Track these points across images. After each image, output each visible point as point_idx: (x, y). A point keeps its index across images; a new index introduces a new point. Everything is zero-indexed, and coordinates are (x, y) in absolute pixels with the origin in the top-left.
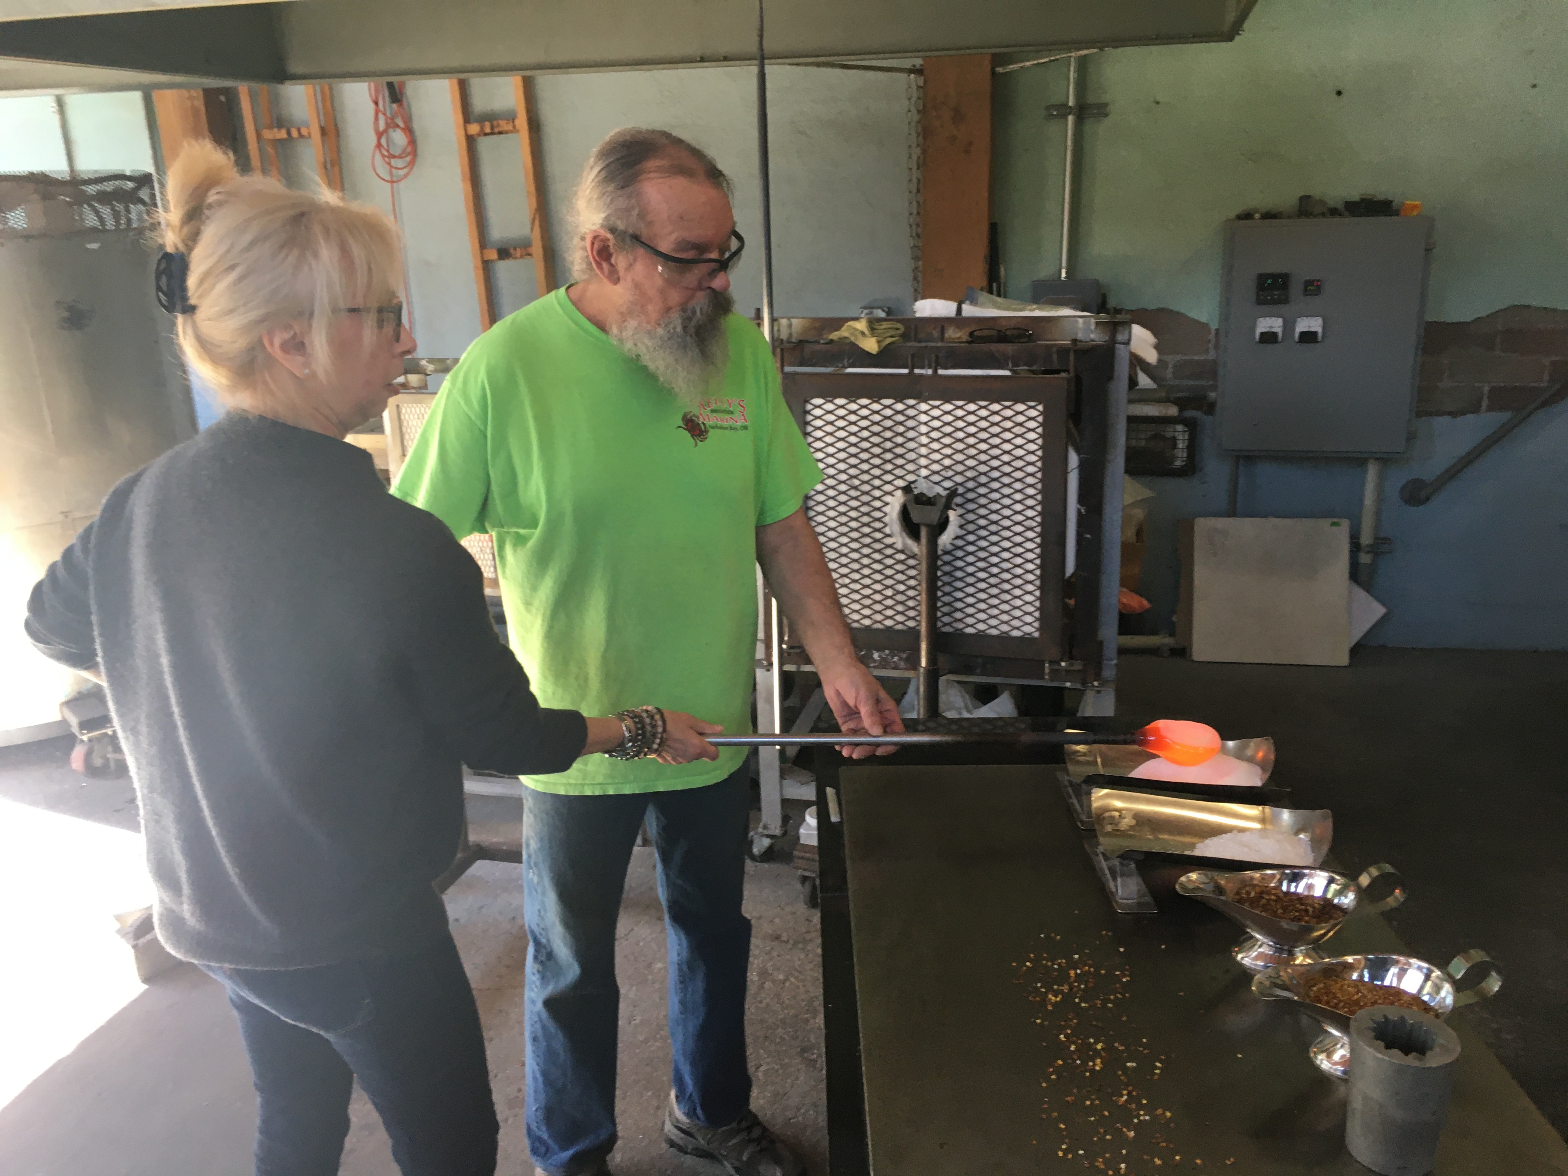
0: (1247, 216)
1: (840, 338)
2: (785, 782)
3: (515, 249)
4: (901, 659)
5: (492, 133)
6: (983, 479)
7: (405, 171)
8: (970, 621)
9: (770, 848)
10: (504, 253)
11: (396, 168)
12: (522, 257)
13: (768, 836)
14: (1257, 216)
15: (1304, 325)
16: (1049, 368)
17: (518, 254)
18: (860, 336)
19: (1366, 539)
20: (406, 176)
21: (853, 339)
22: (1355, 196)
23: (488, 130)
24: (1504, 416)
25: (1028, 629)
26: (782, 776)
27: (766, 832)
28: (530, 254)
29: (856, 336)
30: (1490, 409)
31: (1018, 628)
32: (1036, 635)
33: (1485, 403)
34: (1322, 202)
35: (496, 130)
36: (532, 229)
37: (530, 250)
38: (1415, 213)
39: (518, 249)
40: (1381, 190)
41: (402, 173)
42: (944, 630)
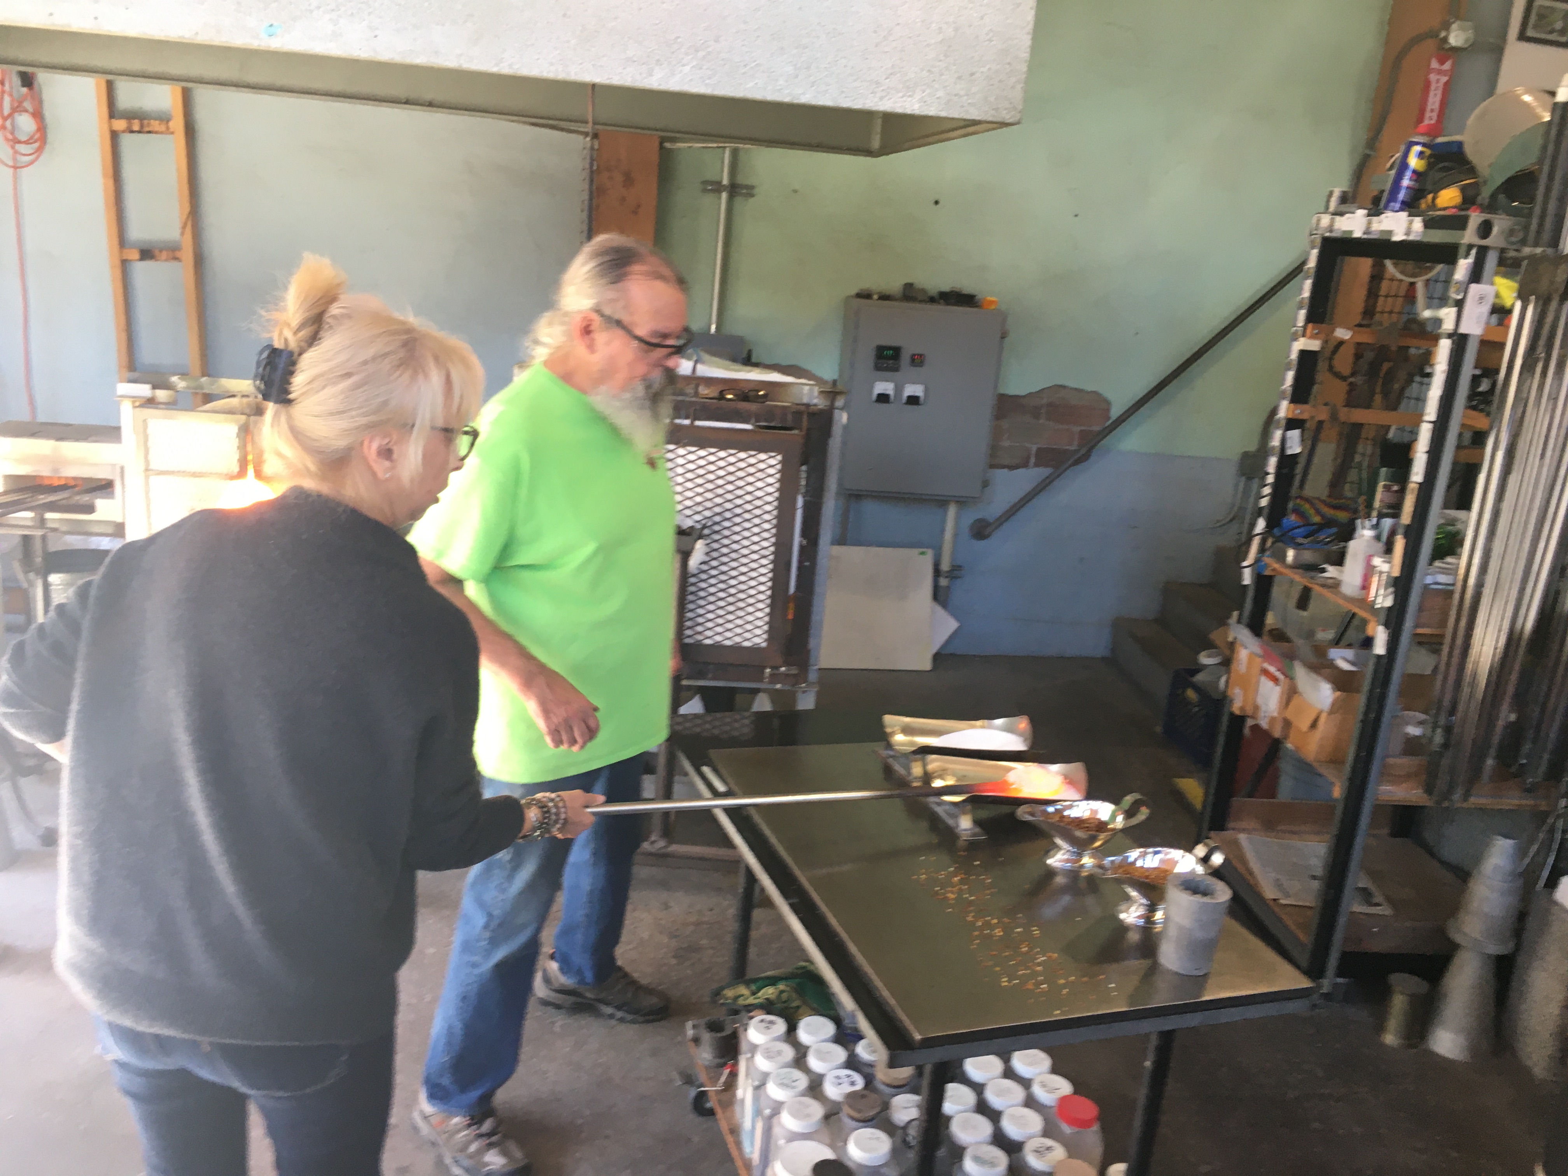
0: (864, 295)
3: (161, 251)
5: (139, 132)
6: (728, 515)
7: (31, 158)
10: (147, 254)
11: (21, 154)
12: (168, 260)
14: (875, 297)
15: (911, 390)
16: (784, 425)
17: (164, 257)
19: (945, 566)
20: (29, 164)
22: (946, 288)
23: (136, 127)
24: (1044, 472)
25: (757, 640)
28: (177, 259)
30: (1037, 465)
31: (749, 640)
32: (764, 645)
33: (1033, 460)
34: (923, 291)
35: (147, 129)
36: (182, 234)
37: (178, 254)
38: (993, 307)
39: (164, 252)
40: (967, 286)
41: (26, 159)
42: (688, 641)
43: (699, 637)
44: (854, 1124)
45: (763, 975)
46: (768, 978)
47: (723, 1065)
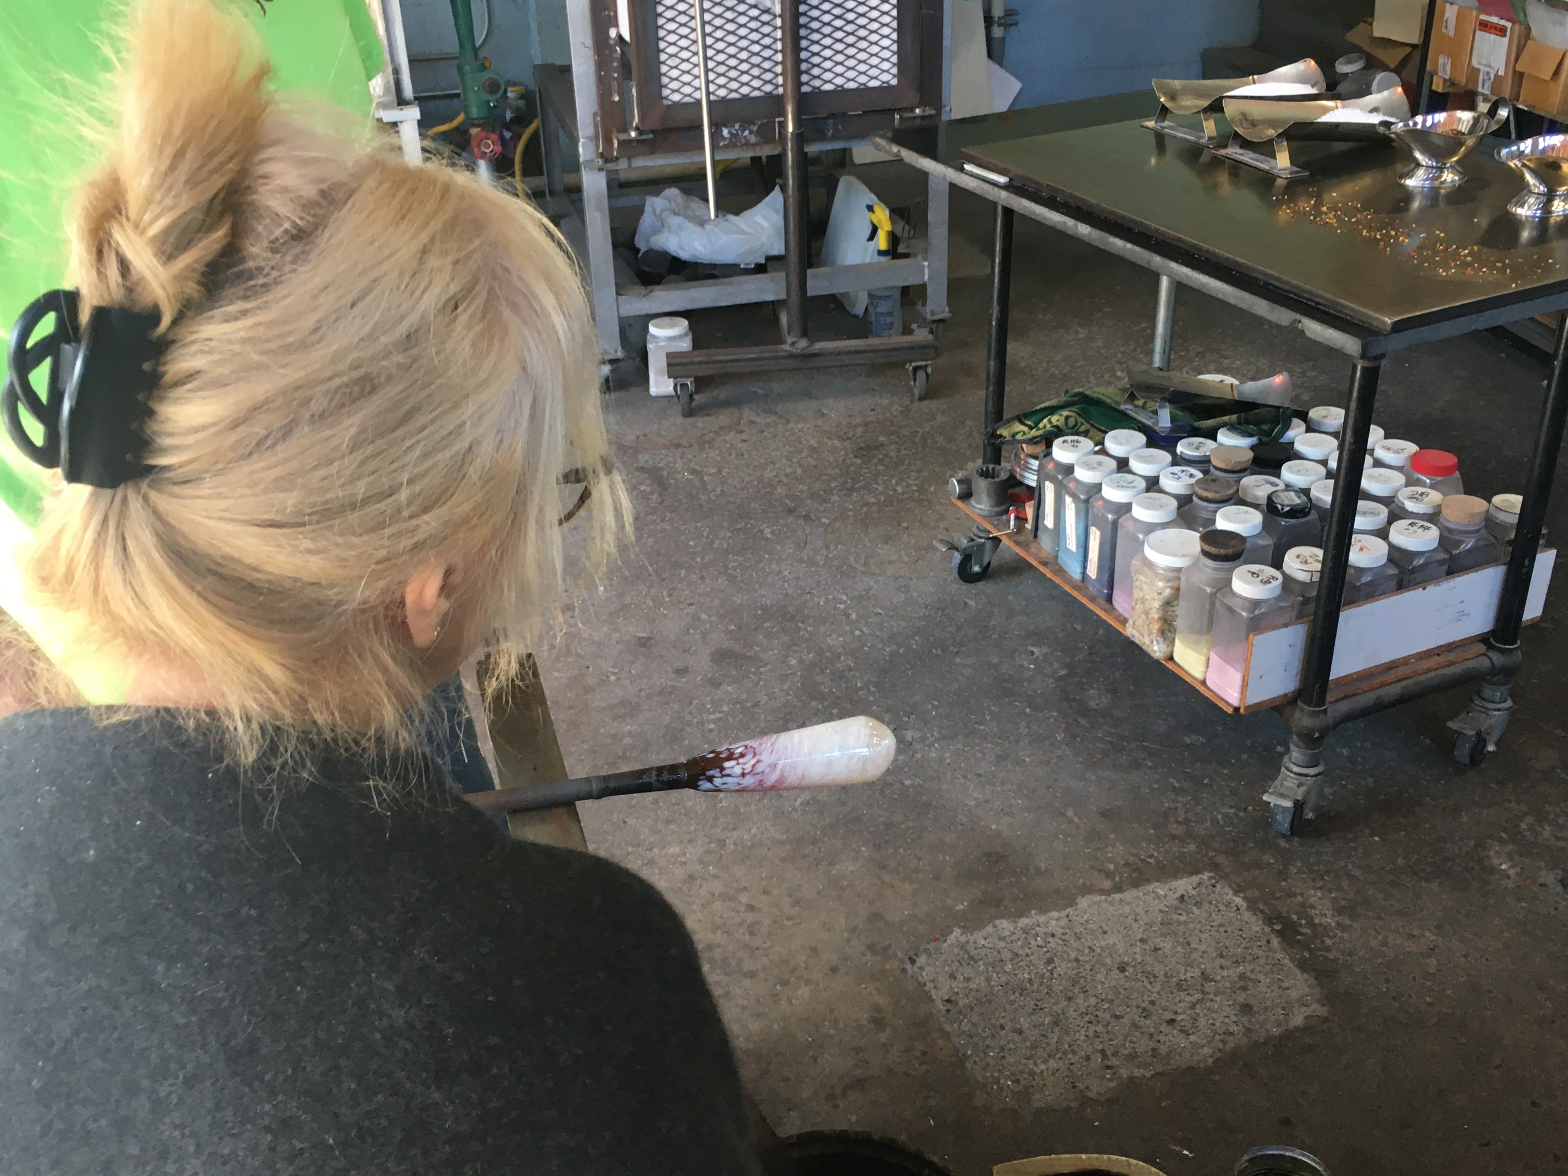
4: (751, 132)
8: (828, 76)
13: (607, 363)
19: (998, 12)
25: (885, 77)
26: (618, 294)
31: (876, 78)
32: (894, 82)
42: (805, 89)
43: (817, 83)
44: (1213, 506)
45: (1038, 407)
46: (1045, 408)
47: (1007, 512)
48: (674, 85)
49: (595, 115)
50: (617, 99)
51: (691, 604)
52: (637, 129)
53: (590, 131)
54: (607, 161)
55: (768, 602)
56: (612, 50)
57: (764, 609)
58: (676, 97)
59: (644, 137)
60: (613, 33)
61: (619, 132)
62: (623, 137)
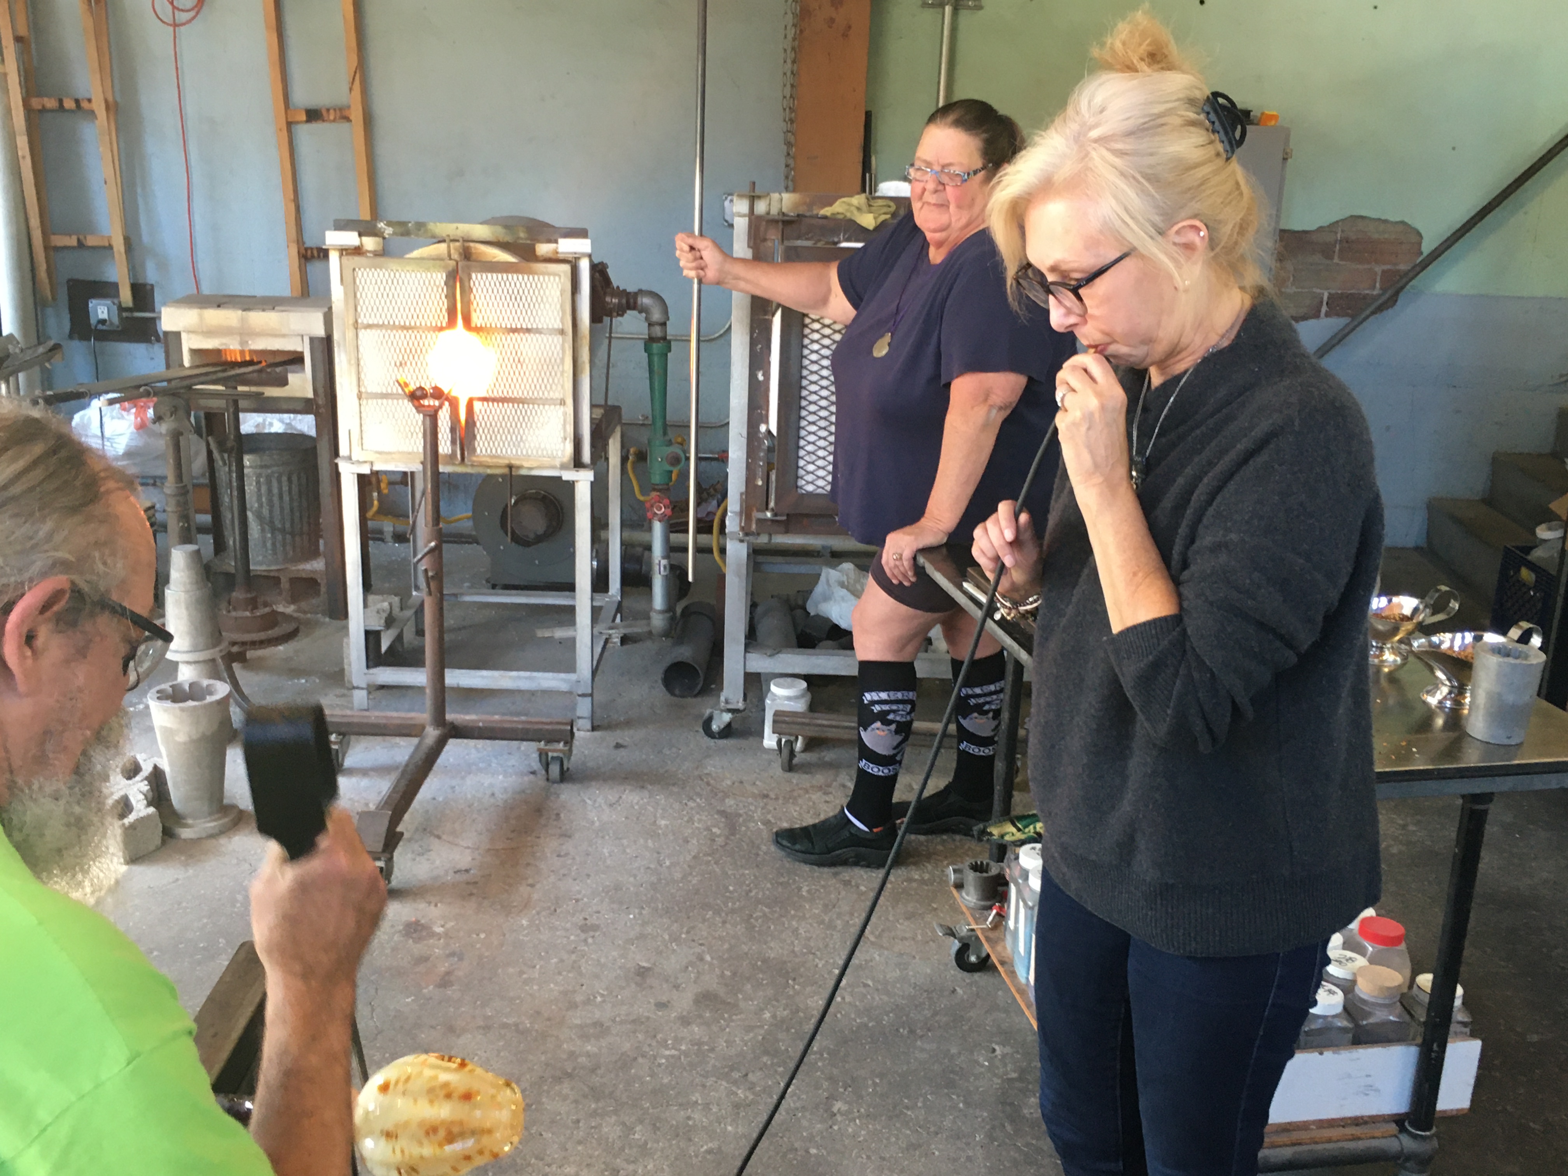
1: (833, 214)
2: (748, 655)
3: (328, 110)
7: (192, 14)
9: (729, 725)
10: (313, 115)
11: (178, 9)
12: (334, 121)
13: (729, 711)
17: (332, 117)
18: (855, 212)
20: (189, 21)
21: (848, 215)
24: (1339, 322)
26: (746, 651)
27: (730, 707)
28: (347, 119)
29: (852, 212)
30: (1327, 315)
33: (1324, 309)
36: (351, 89)
37: (346, 113)
38: (1273, 123)
39: (332, 111)
41: (185, 16)
45: (1029, 814)
48: (810, 478)
49: (742, 494)
50: (760, 483)
51: (701, 945)
52: (772, 510)
53: (737, 508)
54: (747, 534)
55: (772, 956)
56: (760, 441)
57: (765, 961)
58: (810, 488)
59: (778, 518)
60: (763, 428)
61: (758, 510)
62: (760, 515)
